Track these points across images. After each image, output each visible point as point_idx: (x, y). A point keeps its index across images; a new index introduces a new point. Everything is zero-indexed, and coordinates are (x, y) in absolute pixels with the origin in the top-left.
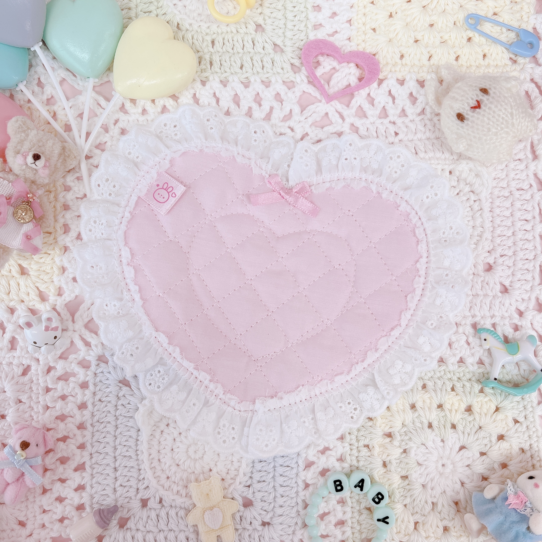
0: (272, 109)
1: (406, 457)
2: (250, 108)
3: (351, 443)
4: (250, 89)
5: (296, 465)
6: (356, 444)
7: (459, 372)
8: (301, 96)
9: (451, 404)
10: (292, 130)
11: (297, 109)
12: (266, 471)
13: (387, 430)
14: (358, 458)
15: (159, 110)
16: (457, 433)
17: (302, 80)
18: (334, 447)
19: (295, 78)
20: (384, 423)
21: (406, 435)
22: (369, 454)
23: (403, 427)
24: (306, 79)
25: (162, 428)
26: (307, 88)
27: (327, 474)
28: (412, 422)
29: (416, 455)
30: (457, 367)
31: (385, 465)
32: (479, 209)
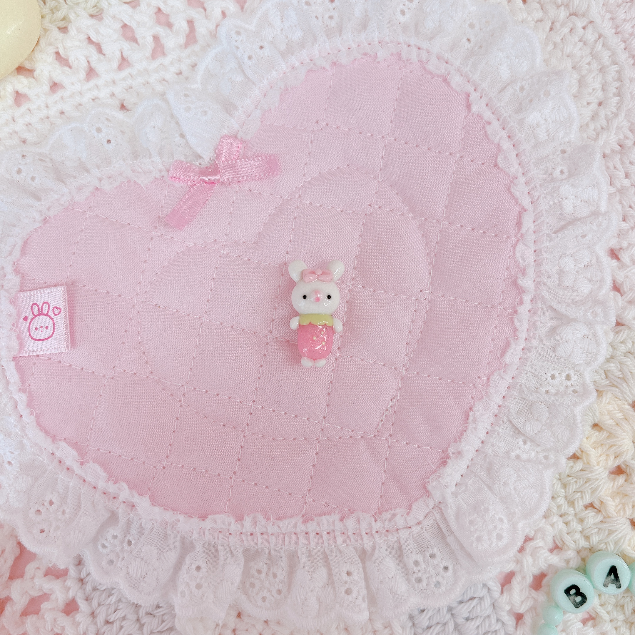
0: (190, 23)
2: (156, 38)
4: (143, 7)
5: (485, 592)
6: (571, 511)
12: (438, 623)
13: (612, 464)
14: (584, 533)
15: (11, 101)
20: (601, 455)
22: (599, 518)
27: (544, 582)
32: (597, 37)
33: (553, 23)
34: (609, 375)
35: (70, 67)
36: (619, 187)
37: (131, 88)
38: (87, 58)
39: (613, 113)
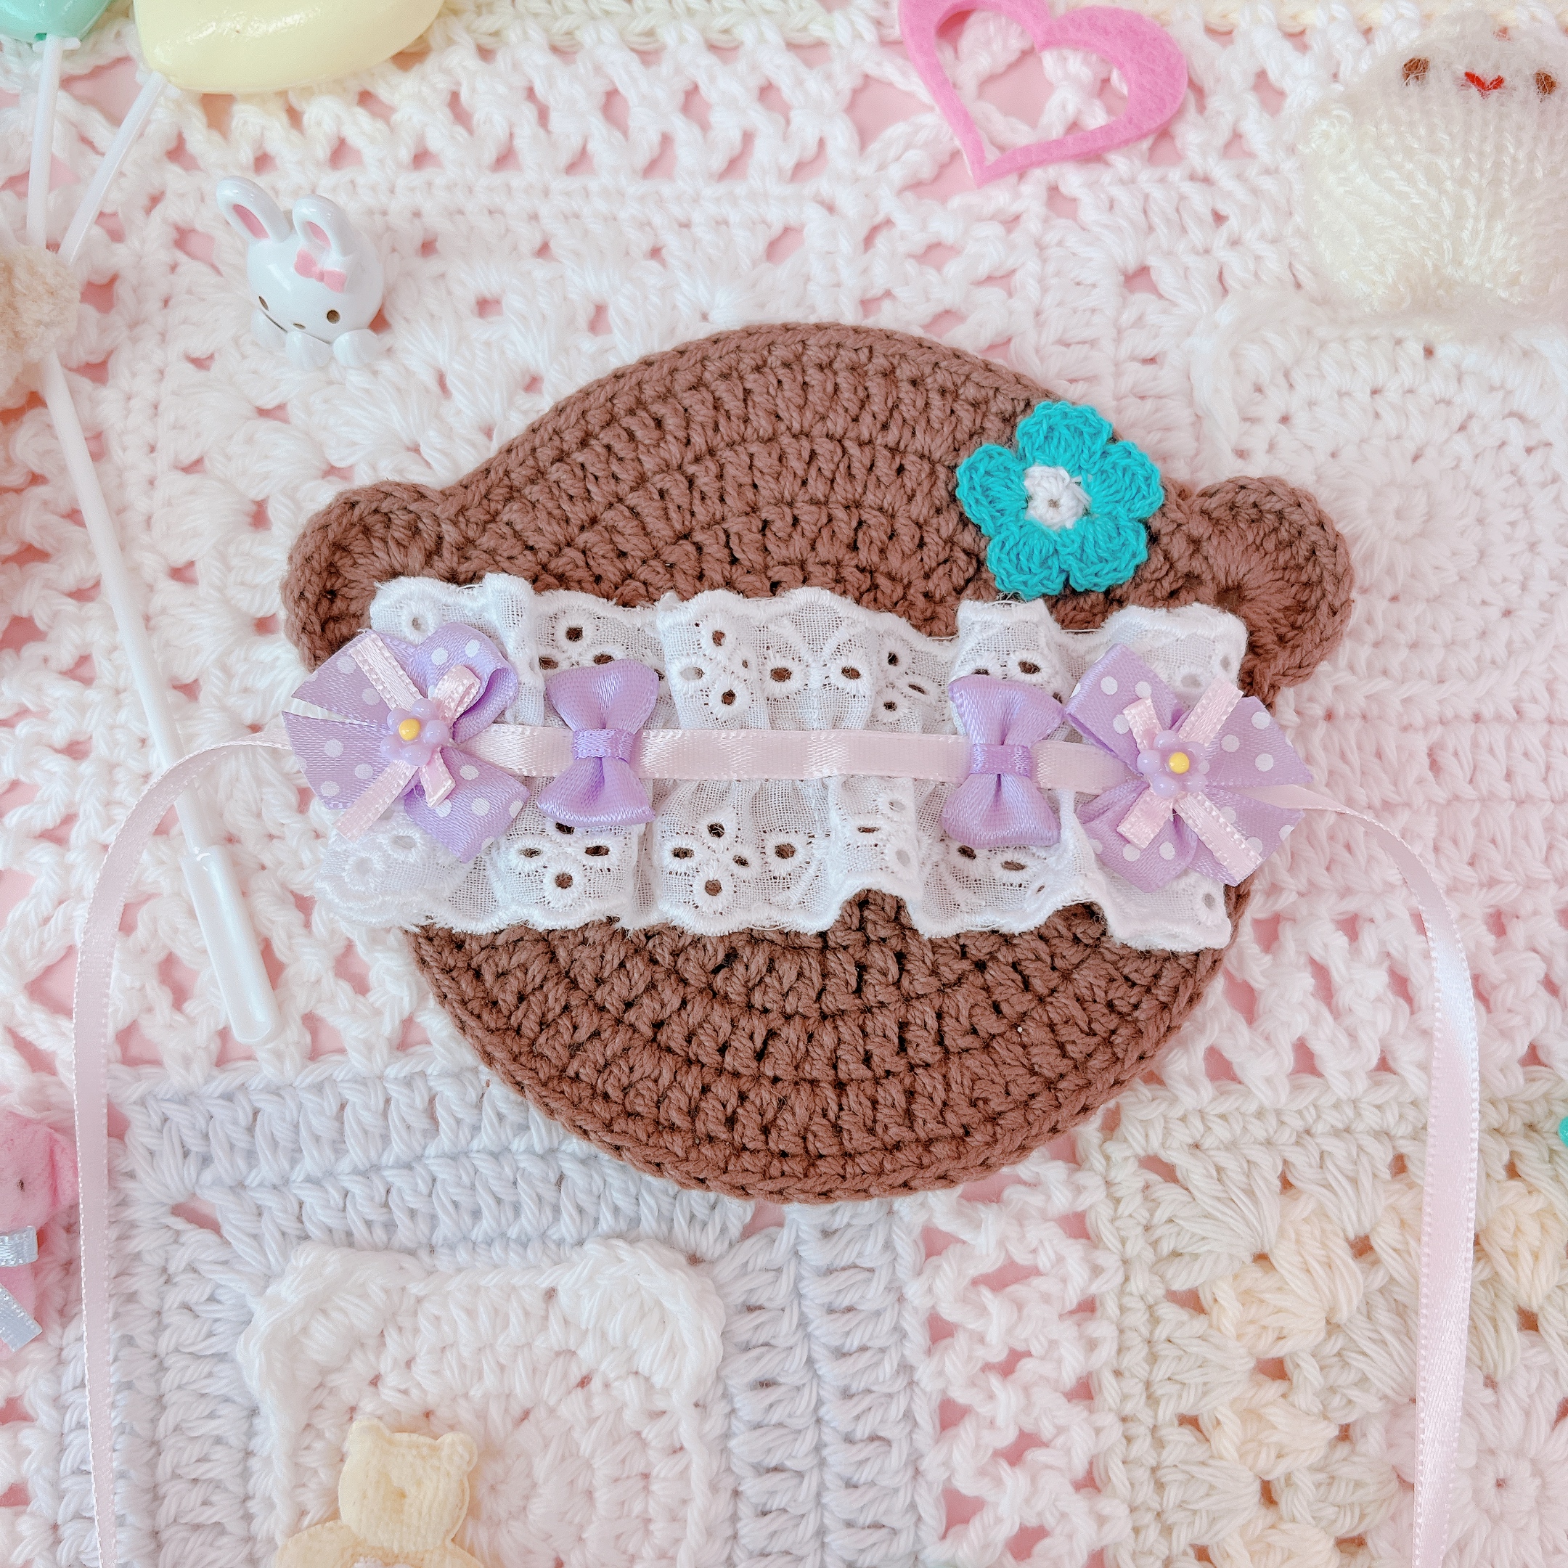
0: (748, 137)
1: (1356, 1459)
2: (666, 140)
3: (1129, 1408)
4: (665, 68)
5: (909, 1519)
6: (1146, 1416)
7: (1529, 1103)
8: (856, 92)
9: (1512, 1229)
10: (831, 208)
11: (841, 136)
12: (787, 1553)
13: (1268, 1350)
14: (1160, 1473)
15: (322, 152)
16: (1548, 1349)
17: (861, 37)
18: (1061, 1430)
19: (831, 28)
20: (1252, 1322)
21: (1346, 1365)
23: (1329, 1334)
24: (873, 28)
25: (348, 1396)
26: (879, 64)
28: (1364, 1310)
29: (1390, 1446)
30: (1521, 1081)
31: (1268, 1495)
32: (1549, 478)
33: (1470, 416)
34: (1329, 1164)
35: (470, 131)
36: (1485, 792)
37: (577, 216)
38: (511, 126)
39: (1525, 641)
